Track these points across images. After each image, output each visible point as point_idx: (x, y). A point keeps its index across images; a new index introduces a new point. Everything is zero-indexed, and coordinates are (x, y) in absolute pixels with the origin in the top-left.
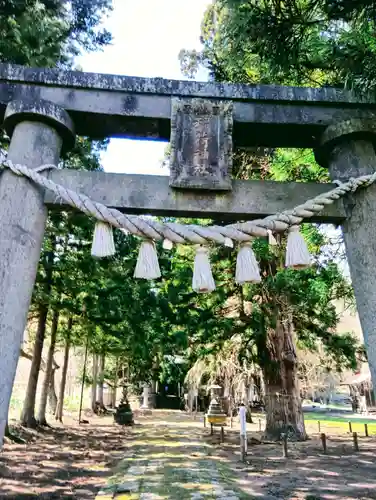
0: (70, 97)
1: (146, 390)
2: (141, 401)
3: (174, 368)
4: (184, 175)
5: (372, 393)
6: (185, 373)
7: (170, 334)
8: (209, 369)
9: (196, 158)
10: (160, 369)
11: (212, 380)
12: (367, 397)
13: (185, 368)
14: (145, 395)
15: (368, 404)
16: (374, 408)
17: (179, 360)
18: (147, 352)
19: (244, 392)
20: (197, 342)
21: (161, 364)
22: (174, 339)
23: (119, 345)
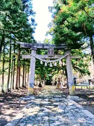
0: (37, 47)
1: (44, 81)
2: (43, 84)
3: (49, 77)
4: (49, 55)
5: (93, 81)
6: (52, 78)
7: (48, 70)
8: (57, 77)
9: (50, 53)
10: (47, 77)
11: (57, 79)
12: (92, 82)
13: (52, 77)
14: (44, 83)
15: (92, 84)
16: (93, 85)
17: (50, 75)
18: (44, 74)
19: (64, 81)
20: (54, 71)
21: (47, 76)
22: (49, 71)
23: (38, 72)
